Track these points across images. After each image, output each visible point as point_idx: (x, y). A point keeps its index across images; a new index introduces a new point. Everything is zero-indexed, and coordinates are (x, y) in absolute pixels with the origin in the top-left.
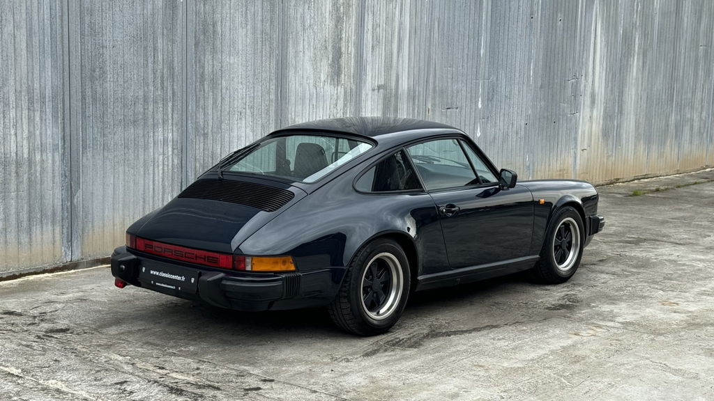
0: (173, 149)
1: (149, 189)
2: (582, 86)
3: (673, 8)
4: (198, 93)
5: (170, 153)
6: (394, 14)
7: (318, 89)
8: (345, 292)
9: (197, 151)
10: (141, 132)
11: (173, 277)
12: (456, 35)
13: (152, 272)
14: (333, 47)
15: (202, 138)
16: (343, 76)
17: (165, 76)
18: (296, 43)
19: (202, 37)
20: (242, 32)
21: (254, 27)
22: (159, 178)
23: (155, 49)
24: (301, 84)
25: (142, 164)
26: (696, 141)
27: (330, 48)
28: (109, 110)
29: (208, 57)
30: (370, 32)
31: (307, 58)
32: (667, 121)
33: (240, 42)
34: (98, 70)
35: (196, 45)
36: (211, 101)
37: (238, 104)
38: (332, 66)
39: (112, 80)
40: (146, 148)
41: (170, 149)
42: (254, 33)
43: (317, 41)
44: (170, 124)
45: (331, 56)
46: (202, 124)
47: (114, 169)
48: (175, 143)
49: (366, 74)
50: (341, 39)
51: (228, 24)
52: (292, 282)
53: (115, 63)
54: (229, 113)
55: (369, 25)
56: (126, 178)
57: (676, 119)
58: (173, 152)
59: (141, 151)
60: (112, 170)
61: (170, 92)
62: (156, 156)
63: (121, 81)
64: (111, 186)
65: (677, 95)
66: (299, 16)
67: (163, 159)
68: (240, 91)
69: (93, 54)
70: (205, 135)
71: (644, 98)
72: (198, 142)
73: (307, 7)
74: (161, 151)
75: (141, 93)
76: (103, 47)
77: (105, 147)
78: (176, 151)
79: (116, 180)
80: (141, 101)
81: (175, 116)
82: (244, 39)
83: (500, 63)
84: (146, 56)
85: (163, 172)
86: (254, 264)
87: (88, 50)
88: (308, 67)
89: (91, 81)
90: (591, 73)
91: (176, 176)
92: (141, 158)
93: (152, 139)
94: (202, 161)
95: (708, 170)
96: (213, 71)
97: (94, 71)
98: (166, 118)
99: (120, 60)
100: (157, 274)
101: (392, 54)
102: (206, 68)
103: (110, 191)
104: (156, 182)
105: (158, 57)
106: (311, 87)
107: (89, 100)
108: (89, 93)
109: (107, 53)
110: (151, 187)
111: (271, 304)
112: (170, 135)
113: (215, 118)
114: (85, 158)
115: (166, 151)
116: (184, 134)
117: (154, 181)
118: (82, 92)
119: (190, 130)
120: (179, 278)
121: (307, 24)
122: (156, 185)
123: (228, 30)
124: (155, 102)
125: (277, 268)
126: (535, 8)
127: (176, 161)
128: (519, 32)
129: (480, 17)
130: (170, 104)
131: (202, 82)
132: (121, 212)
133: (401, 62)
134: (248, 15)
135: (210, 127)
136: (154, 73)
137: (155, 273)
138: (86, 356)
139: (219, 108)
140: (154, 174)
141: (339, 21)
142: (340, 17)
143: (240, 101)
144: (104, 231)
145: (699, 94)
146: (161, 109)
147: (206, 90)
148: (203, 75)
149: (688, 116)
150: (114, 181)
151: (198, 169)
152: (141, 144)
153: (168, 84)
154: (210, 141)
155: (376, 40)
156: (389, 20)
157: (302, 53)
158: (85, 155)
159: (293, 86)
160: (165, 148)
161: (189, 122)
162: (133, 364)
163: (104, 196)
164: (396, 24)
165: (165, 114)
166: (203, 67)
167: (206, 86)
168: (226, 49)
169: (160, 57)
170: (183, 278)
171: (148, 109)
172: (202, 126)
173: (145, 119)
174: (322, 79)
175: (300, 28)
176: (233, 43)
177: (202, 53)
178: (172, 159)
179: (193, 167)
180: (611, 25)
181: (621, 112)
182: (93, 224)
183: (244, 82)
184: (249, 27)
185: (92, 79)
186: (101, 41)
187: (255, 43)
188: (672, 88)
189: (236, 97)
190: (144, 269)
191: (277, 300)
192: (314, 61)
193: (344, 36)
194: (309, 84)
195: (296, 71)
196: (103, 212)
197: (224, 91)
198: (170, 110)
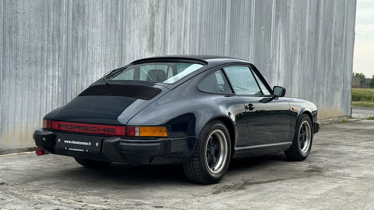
0: (59, 82)
1: (43, 106)
2: (274, 68)
3: (314, 31)
4: (74, 49)
5: (57, 84)
6: (182, 15)
7: (142, 54)
8: (196, 153)
9: (73, 85)
10: (39, 70)
11: (82, 143)
12: (213, 31)
13: (65, 142)
14: (150, 30)
15: (76, 77)
16: (155, 47)
17: (55, 36)
18: (130, 25)
19: (77, 14)
20: (99, 14)
21: (107, 12)
22: (50, 99)
23: (49, 18)
24: (132, 50)
25: (39, 90)
26: (325, 103)
27: (148, 30)
28: (20, 53)
29: (80, 27)
30: (169, 24)
31: (135, 35)
32: (312, 91)
33: (99, 20)
34: (13, 27)
35: (73, 19)
36: (81, 55)
37: (97, 58)
38: (149, 41)
39: (22, 34)
40: (42, 80)
41: (57, 82)
42: (107, 16)
43: (141, 26)
44: (57, 66)
45: (148, 35)
46: (76, 68)
47: (22, 92)
48: (60, 78)
49: (167, 48)
50: (154, 26)
51: (92, 8)
52: (166, 144)
53: (24, 24)
54: (92, 63)
55: (169, 20)
56: (30, 98)
57: (316, 91)
58: (58, 84)
59: (39, 82)
60: (21, 92)
61: (57, 46)
62: (48, 85)
63: (28, 36)
64: (20, 102)
65: (317, 77)
66: (131, 9)
67: (53, 88)
68: (98, 50)
69: (11, 17)
70: (78, 75)
71: (302, 78)
72: (73, 79)
73: (136, 4)
74: (51, 83)
75: (40, 45)
76: (17, 13)
77: (17, 76)
78: (60, 83)
79: (23, 99)
80: (40, 50)
81: (60, 61)
82: (101, 19)
83: (235, 50)
84: (43, 21)
85: (52, 96)
86: (141, 132)
87: (8, 13)
88: (136, 40)
89: (9, 33)
90: (278, 61)
91: (60, 99)
92: (39, 86)
93: (46, 74)
94: (75, 91)
95: (331, 119)
96: (83, 36)
97: (11, 27)
98: (54, 62)
99: (27, 22)
100: (70, 142)
101: (181, 38)
102: (79, 34)
103: (19, 106)
104: (48, 102)
105: (50, 23)
106: (138, 52)
107: (7, 45)
108: (8, 41)
109: (20, 17)
110: (45, 105)
111: (152, 159)
112: (57, 73)
113: (84, 65)
114: (4, 83)
115: (54, 83)
116: (65, 73)
117: (46, 101)
118: (3, 40)
119: (69, 71)
120: (87, 144)
121: (136, 14)
122: (48, 104)
123: (92, 12)
124: (48, 51)
125: (156, 135)
126: (251, 22)
127: (60, 90)
128: (244, 34)
129: (225, 22)
130: (57, 54)
131: (77, 42)
132: (26, 120)
133: (185, 43)
134: (104, 5)
135: (81, 71)
136: (48, 33)
137: (68, 142)
138: (23, 196)
139: (86, 59)
140: (47, 97)
141: (153, 15)
142: (153, 13)
143: (98, 56)
144: (15, 131)
145: (326, 78)
146: (52, 56)
147: (79, 47)
148: (77, 37)
149: (321, 89)
150: (22, 100)
151: (73, 95)
152: (39, 76)
153: (56, 41)
154: (80, 79)
155: (173, 29)
156: (180, 18)
157: (133, 31)
158: (4, 81)
159: (128, 51)
160: (54, 81)
161: (68, 66)
162: (59, 200)
163: (15, 109)
164: (183, 21)
165: (54, 59)
166: (77, 33)
167: (79, 45)
168: (91, 23)
169: (52, 23)
170: (90, 144)
171: (44, 55)
172: (76, 69)
173: (42, 61)
174: (144, 48)
175: (132, 16)
176: (95, 20)
177: (77, 24)
178: (58, 89)
179: (70, 94)
180: (286, 37)
181: (291, 84)
182: (8, 126)
183: (101, 45)
184: (104, 11)
185: (10, 32)
186: (16, 9)
187: (107, 22)
188: (314, 74)
189: (96, 53)
190: (59, 140)
191: (156, 156)
192: (140, 37)
193: (156, 24)
194: (136, 50)
195: (130, 42)
196: (15, 119)
197: (89, 49)
198: (57, 57)
